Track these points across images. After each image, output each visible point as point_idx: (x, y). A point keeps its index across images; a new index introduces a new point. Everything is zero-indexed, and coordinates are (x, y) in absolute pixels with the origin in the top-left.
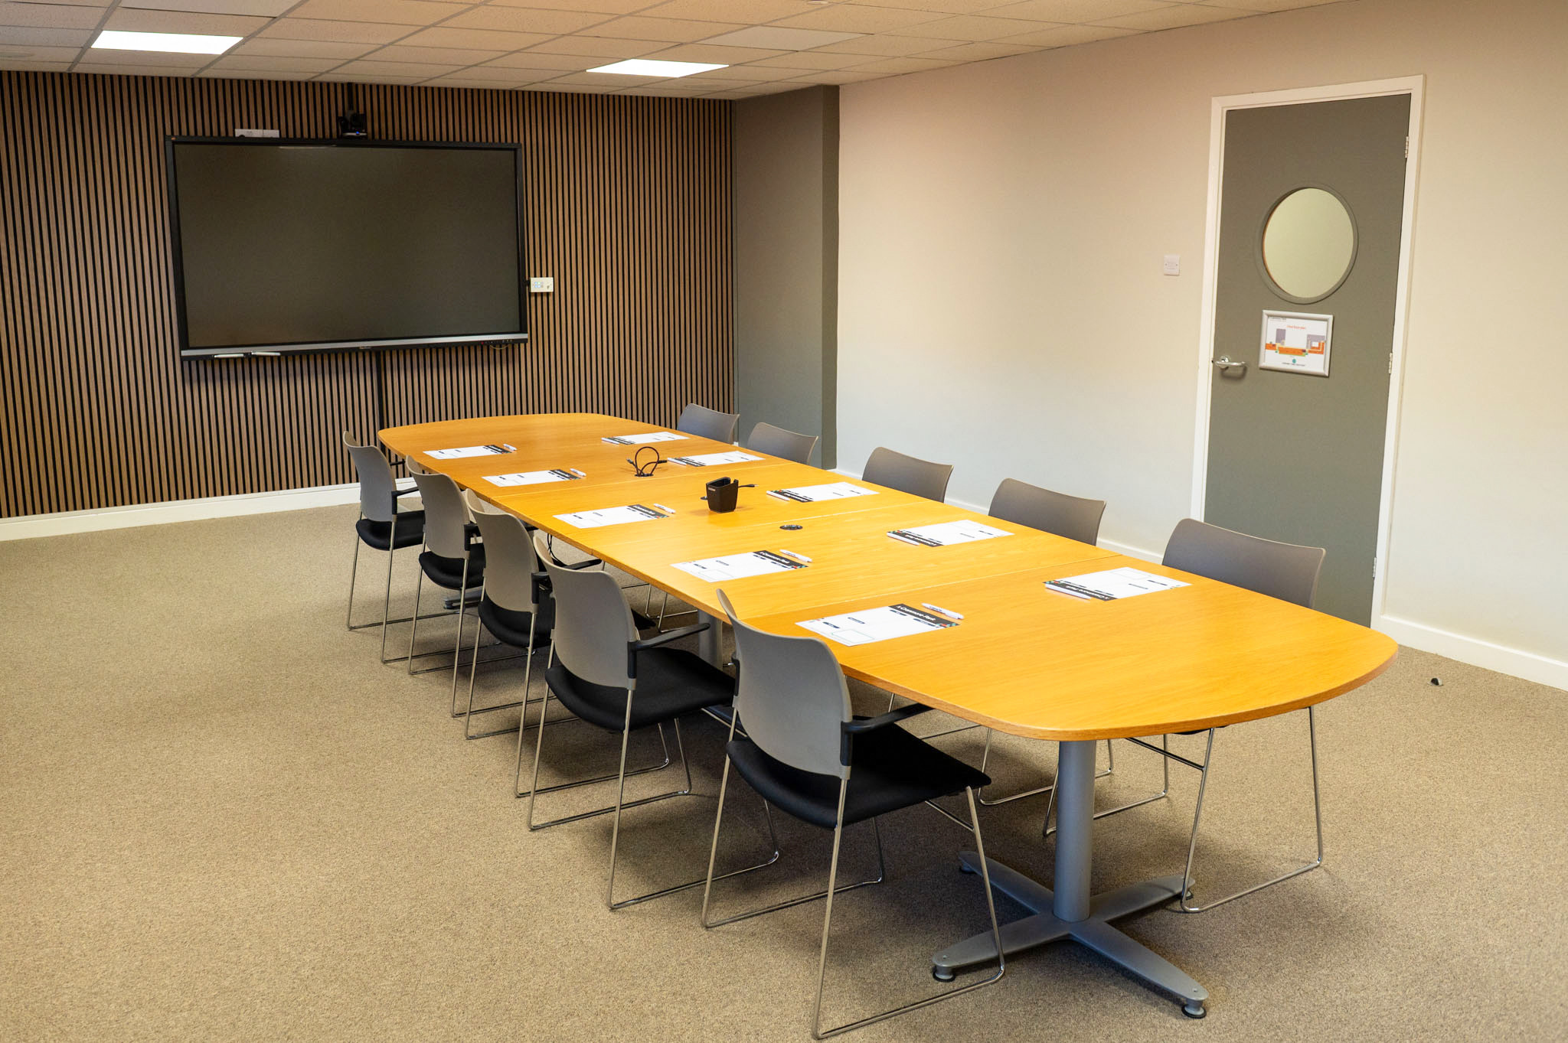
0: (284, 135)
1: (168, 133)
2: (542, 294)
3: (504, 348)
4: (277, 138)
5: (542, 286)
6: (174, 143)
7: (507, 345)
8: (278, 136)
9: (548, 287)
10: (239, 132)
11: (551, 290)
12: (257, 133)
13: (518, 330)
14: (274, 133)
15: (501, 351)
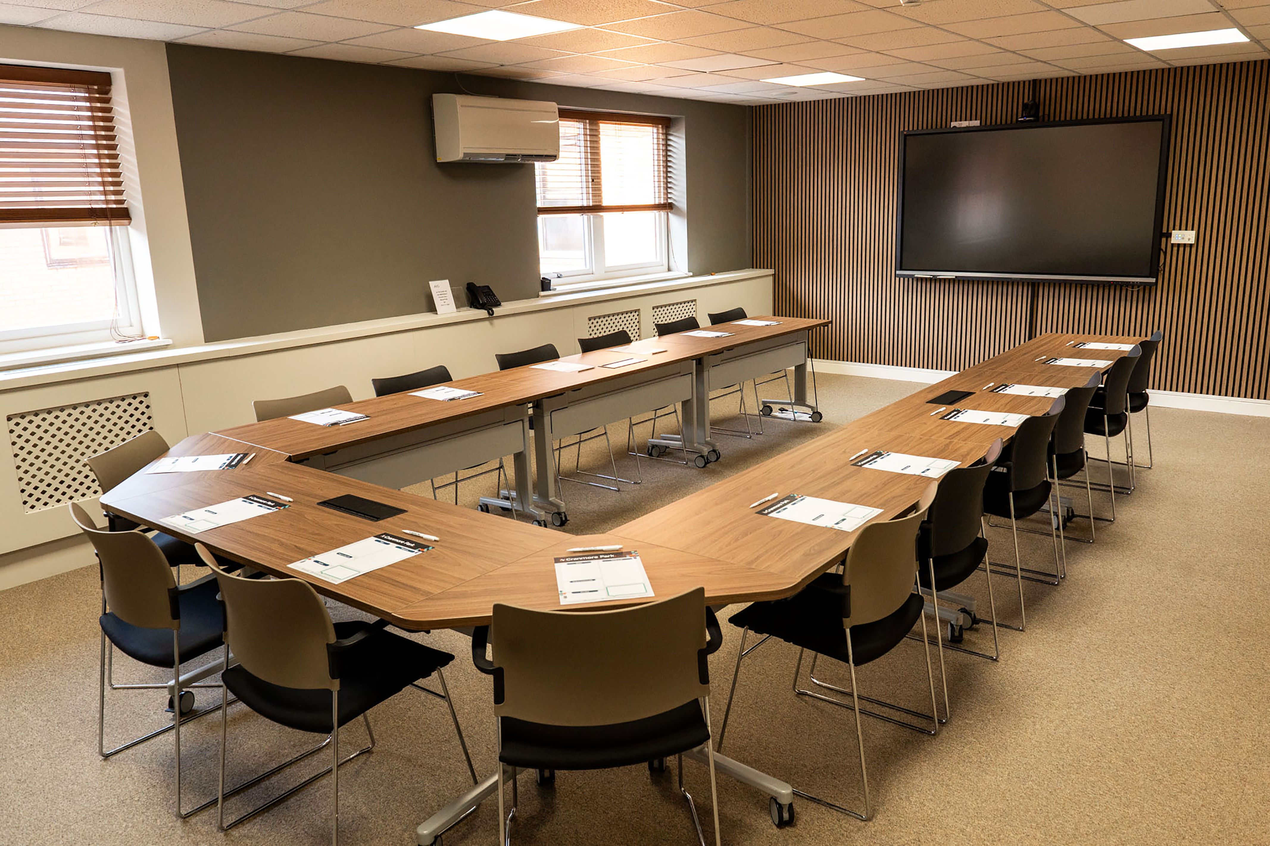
0: (983, 123)
1: (902, 129)
2: (1185, 245)
3: (1136, 290)
4: (978, 126)
5: (1183, 238)
6: (906, 136)
7: (1139, 287)
8: (979, 125)
9: (1189, 239)
10: (953, 124)
11: (1192, 241)
12: (965, 124)
13: (1148, 275)
14: (977, 123)
15: (1132, 292)
